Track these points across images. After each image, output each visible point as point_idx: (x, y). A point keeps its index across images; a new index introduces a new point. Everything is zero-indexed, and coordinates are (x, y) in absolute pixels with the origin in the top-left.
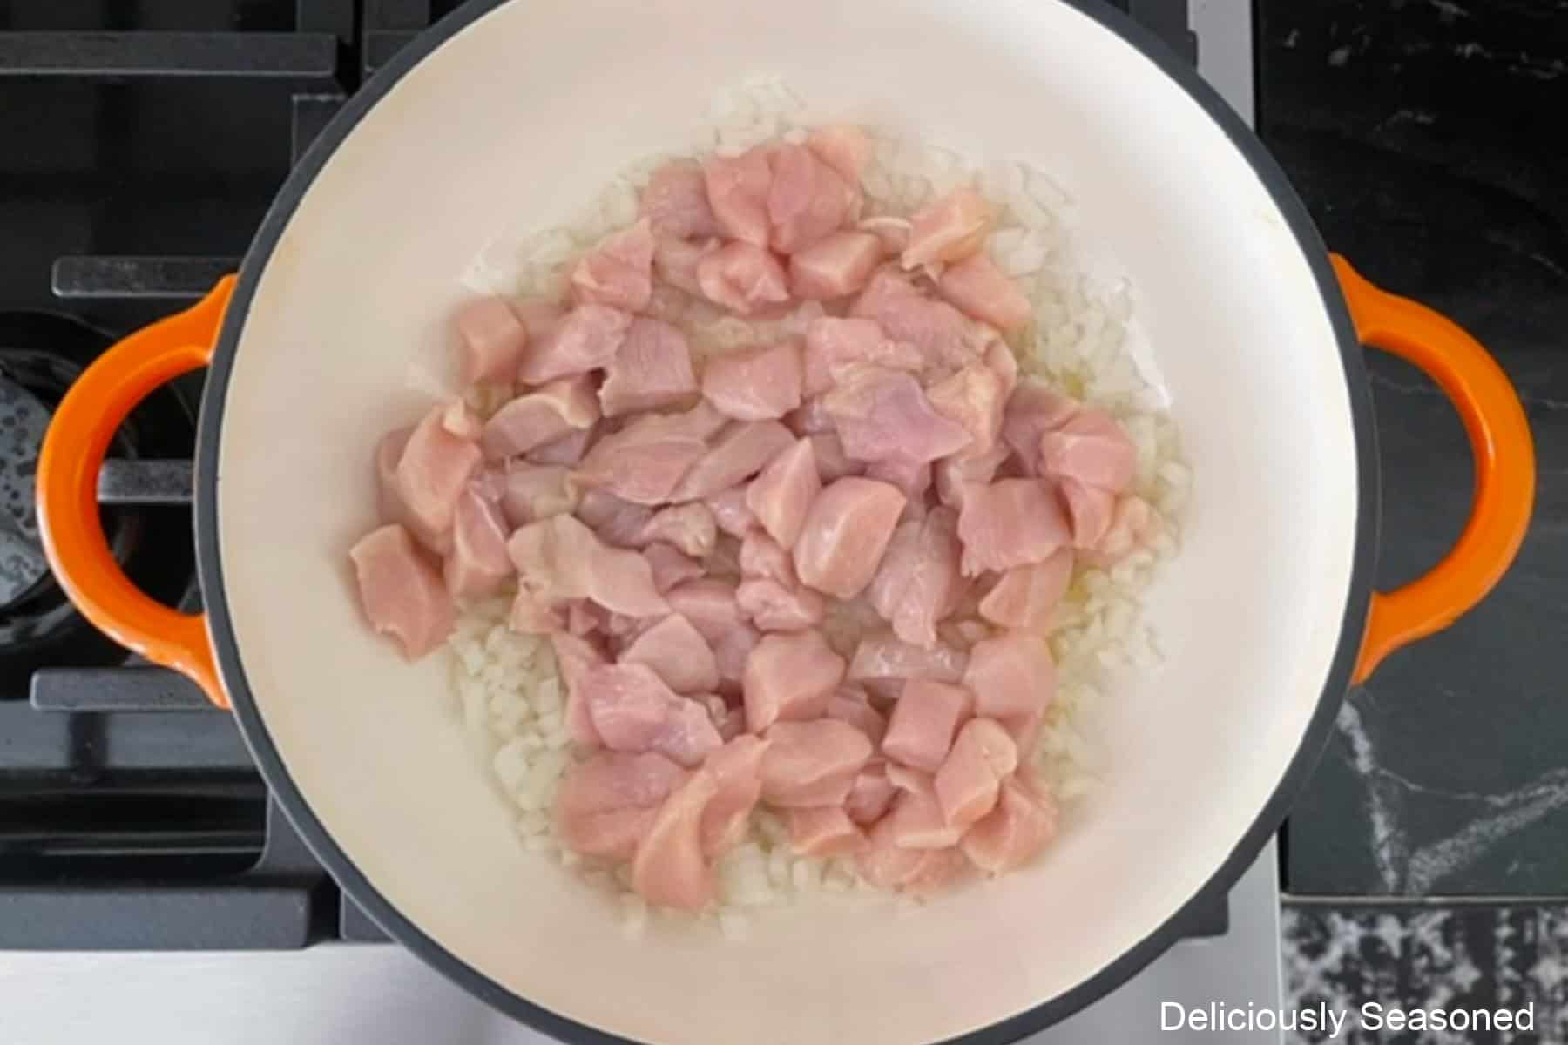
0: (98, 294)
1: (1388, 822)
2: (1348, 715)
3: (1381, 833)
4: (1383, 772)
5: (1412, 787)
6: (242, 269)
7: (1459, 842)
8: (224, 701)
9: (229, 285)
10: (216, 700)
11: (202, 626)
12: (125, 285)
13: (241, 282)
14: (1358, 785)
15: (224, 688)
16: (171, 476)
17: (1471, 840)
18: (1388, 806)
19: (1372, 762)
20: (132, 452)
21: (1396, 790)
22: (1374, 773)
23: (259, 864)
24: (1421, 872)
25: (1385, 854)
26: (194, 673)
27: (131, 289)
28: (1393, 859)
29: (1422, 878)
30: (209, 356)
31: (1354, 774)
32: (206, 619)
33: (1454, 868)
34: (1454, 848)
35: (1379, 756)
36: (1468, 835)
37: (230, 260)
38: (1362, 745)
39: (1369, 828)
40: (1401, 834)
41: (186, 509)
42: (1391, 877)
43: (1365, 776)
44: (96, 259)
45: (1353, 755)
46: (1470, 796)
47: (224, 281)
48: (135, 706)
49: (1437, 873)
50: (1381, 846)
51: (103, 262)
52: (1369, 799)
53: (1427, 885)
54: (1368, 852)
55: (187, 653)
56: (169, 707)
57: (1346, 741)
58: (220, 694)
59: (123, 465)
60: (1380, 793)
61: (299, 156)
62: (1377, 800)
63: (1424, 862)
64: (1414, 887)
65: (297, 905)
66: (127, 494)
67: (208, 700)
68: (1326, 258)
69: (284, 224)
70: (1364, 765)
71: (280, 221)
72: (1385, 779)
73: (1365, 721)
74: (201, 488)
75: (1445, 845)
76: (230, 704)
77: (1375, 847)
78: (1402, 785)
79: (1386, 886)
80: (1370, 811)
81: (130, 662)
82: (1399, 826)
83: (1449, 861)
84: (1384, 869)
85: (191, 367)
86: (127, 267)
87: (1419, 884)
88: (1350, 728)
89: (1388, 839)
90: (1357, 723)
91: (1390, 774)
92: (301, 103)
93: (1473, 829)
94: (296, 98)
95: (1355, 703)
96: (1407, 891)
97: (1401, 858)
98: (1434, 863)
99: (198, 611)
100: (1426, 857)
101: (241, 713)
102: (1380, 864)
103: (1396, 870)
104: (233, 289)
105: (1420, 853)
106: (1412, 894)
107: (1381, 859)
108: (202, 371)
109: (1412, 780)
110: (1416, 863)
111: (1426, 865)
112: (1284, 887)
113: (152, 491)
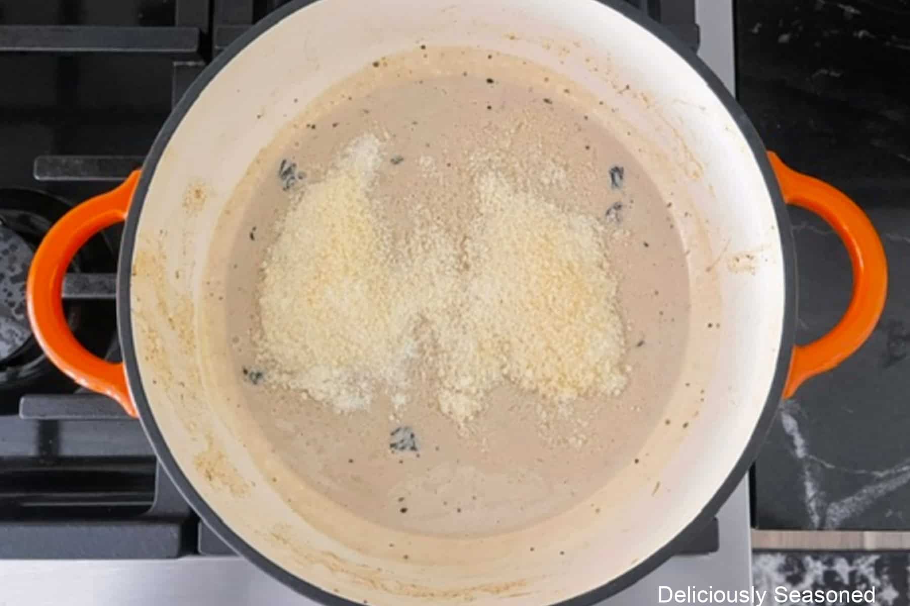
0: (59, 178)
1: (814, 487)
2: (790, 424)
3: (810, 493)
4: (811, 457)
5: (829, 466)
6: (145, 165)
7: (857, 498)
8: (133, 411)
9: (136, 176)
10: (130, 412)
11: (121, 369)
12: (75, 174)
13: (144, 174)
14: (796, 466)
15: (134, 405)
16: (101, 283)
17: (864, 497)
18: (814, 477)
19: (804, 451)
20: (77, 269)
21: (819, 469)
22: (806, 457)
23: (151, 510)
24: (834, 516)
25: (813, 505)
26: (117, 397)
27: (80, 176)
28: (817, 508)
29: (835, 520)
30: (125, 215)
31: (793, 460)
32: (124, 366)
33: (853, 514)
34: (854, 502)
35: (809, 448)
36: (862, 494)
37: (137, 158)
38: (799, 441)
39: (803, 490)
40: (822, 493)
41: (113, 302)
42: (816, 519)
43: (801, 460)
44: (59, 157)
45: (794, 447)
46: (863, 471)
47: (134, 174)
48: (79, 417)
49: (844, 517)
50: (810, 501)
51: (63, 159)
52: (803, 474)
53: (837, 524)
54: (803, 505)
55: (113, 387)
56: (99, 417)
57: (790, 438)
58: (132, 408)
59: (74, 276)
60: (810, 469)
61: (177, 101)
62: (808, 473)
63: (836, 511)
64: (830, 525)
65: (173, 532)
66: (76, 293)
67: (124, 412)
68: (766, 155)
69: (169, 138)
70: (800, 453)
71: (165, 139)
72: (812, 461)
73: (801, 430)
74: (121, 290)
75: (848, 500)
76: (138, 414)
77: (806, 501)
78: (822, 466)
79: (813, 524)
80: (804, 481)
81: (79, 391)
82: (821, 489)
83: (850, 510)
84: (812, 514)
85: (115, 221)
86: (77, 162)
87: (833, 523)
88: (793, 430)
89: (815, 496)
90: (796, 428)
91: (815, 458)
92: (178, 67)
93: (865, 491)
94: (175, 64)
95: (794, 416)
96: (826, 528)
97: (822, 508)
98: (842, 511)
99: (119, 361)
100: (837, 507)
101: (144, 419)
102: (810, 512)
103: (819, 515)
104: (139, 177)
105: (833, 504)
106: (828, 529)
107: (810, 508)
108: (121, 224)
109: (828, 462)
110: (830, 511)
111: (838, 511)
112: (753, 524)
113: (91, 291)
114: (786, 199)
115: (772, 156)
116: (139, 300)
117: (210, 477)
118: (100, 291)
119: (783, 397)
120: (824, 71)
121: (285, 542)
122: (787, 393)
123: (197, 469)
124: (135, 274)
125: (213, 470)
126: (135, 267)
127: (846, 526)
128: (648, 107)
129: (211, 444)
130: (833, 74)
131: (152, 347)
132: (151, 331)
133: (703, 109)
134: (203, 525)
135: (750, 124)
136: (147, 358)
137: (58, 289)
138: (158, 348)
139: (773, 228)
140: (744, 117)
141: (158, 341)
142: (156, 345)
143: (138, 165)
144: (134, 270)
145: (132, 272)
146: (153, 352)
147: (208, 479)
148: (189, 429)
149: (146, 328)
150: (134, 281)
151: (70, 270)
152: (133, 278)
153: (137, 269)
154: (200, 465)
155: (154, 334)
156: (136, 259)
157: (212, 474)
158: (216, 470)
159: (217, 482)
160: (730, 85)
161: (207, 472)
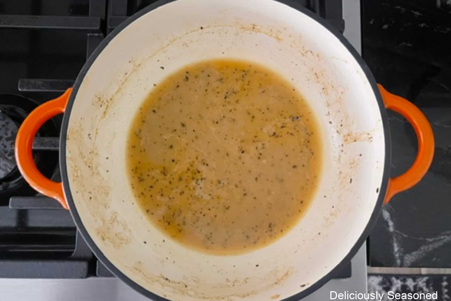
0: (31, 90)
1: (398, 246)
2: (386, 215)
3: (396, 249)
4: (397, 231)
5: (405, 236)
6: (74, 86)
7: (418, 252)
8: (67, 206)
9: (70, 90)
10: (65, 207)
11: (61, 186)
12: (39, 88)
13: (73, 90)
14: (389, 235)
15: (67, 203)
16: (51, 142)
17: (422, 252)
18: (398, 241)
19: (394, 228)
21: (400, 237)
22: (394, 231)
23: (73, 255)
24: (408, 260)
25: (397, 255)
26: (59, 200)
27: (41, 89)
28: (399, 256)
29: (408, 262)
30: (64, 110)
31: (388, 232)
32: (62, 184)
33: (417, 259)
34: (417, 254)
35: (396, 226)
36: (421, 250)
37: (69, 81)
38: (391, 223)
39: (392, 247)
40: (402, 250)
41: (57, 152)
42: (399, 262)
43: (392, 232)
44: (30, 80)
45: (388, 226)
46: (422, 239)
47: (68, 90)
48: (39, 208)
49: (412, 261)
50: (396, 253)
51: (33, 81)
52: (393, 240)
53: (409, 264)
54: (392, 255)
55: (57, 194)
56: (48, 208)
57: (387, 223)
58: (66, 205)
59: (38, 139)
60: (396, 237)
61: (88, 57)
62: (395, 239)
64: (405, 265)
65: (84, 265)
66: (38, 147)
67: (60, 205)
68: (376, 85)
70: (391, 229)
72: (397, 233)
73: (392, 219)
74: (61, 146)
75: (414, 253)
76: (69, 208)
77: (394, 254)
78: (402, 235)
79: (397, 264)
80: (393, 242)
81: (38, 195)
82: (402, 247)
83: (415, 257)
84: (397, 259)
85: (59, 113)
86: (40, 82)
87: (407, 264)
88: (388, 219)
89: (398, 251)
90: (389, 218)
91: (399, 232)
92: (90, 36)
93: (422, 248)
94: (88, 35)
95: (389, 211)
96: (403, 266)
97: (402, 256)
98: (411, 258)
99: (60, 181)
100: (409, 256)
101: (72, 211)
102: (396, 258)
103: (400, 259)
104: (71, 92)
105: (407, 255)
106: (405, 267)
107: (396, 257)
108: (62, 114)
109: (405, 234)
110: (406, 258)
111: (409, 258)
112: (368, 264)
113: (45, 146)
114: (386, 106)
115: (380, 86)
116: (70, 152)
117: (104, 239)
118: (50, 146)
119: (384, 203)
120: (404, 43)
121: (140, 271)
122: (386, 201)
123: (97, 235)
124: (68, 139)
125: (105, 235)
126: (68, 136)
127: (413, 265)
128: (319, 60)
129: (104, 223)
130: (409, 45)
131: (76, 175)
132: (76, 167)
133: (346, 62)
134: (99, 262)
135: (369, 70)
136: (73, 180)
137: (30, 145)
138: (79, 175)
139: (379, 120)
140: (366, 66)
141: (79, 171)
142: (78, 174)
143: (70, 85)
144: (68, 137)
145: (67, 138)
146: (76, 177)
147: (102, 240)
148: (94, 216)
149: (73, 165)
150: (68, 142)
151: (36, 135)
152: (67, 141)
153: (70, 136)
154: (99, 233)
155: (77, 168)
156: (69, 132)
157: (105, 237)
158: (107, 235)
159: (107, 241)
160: (359, 50)
161: (102, 236)
